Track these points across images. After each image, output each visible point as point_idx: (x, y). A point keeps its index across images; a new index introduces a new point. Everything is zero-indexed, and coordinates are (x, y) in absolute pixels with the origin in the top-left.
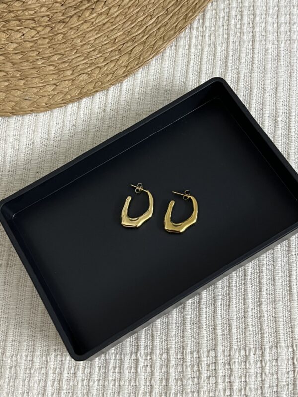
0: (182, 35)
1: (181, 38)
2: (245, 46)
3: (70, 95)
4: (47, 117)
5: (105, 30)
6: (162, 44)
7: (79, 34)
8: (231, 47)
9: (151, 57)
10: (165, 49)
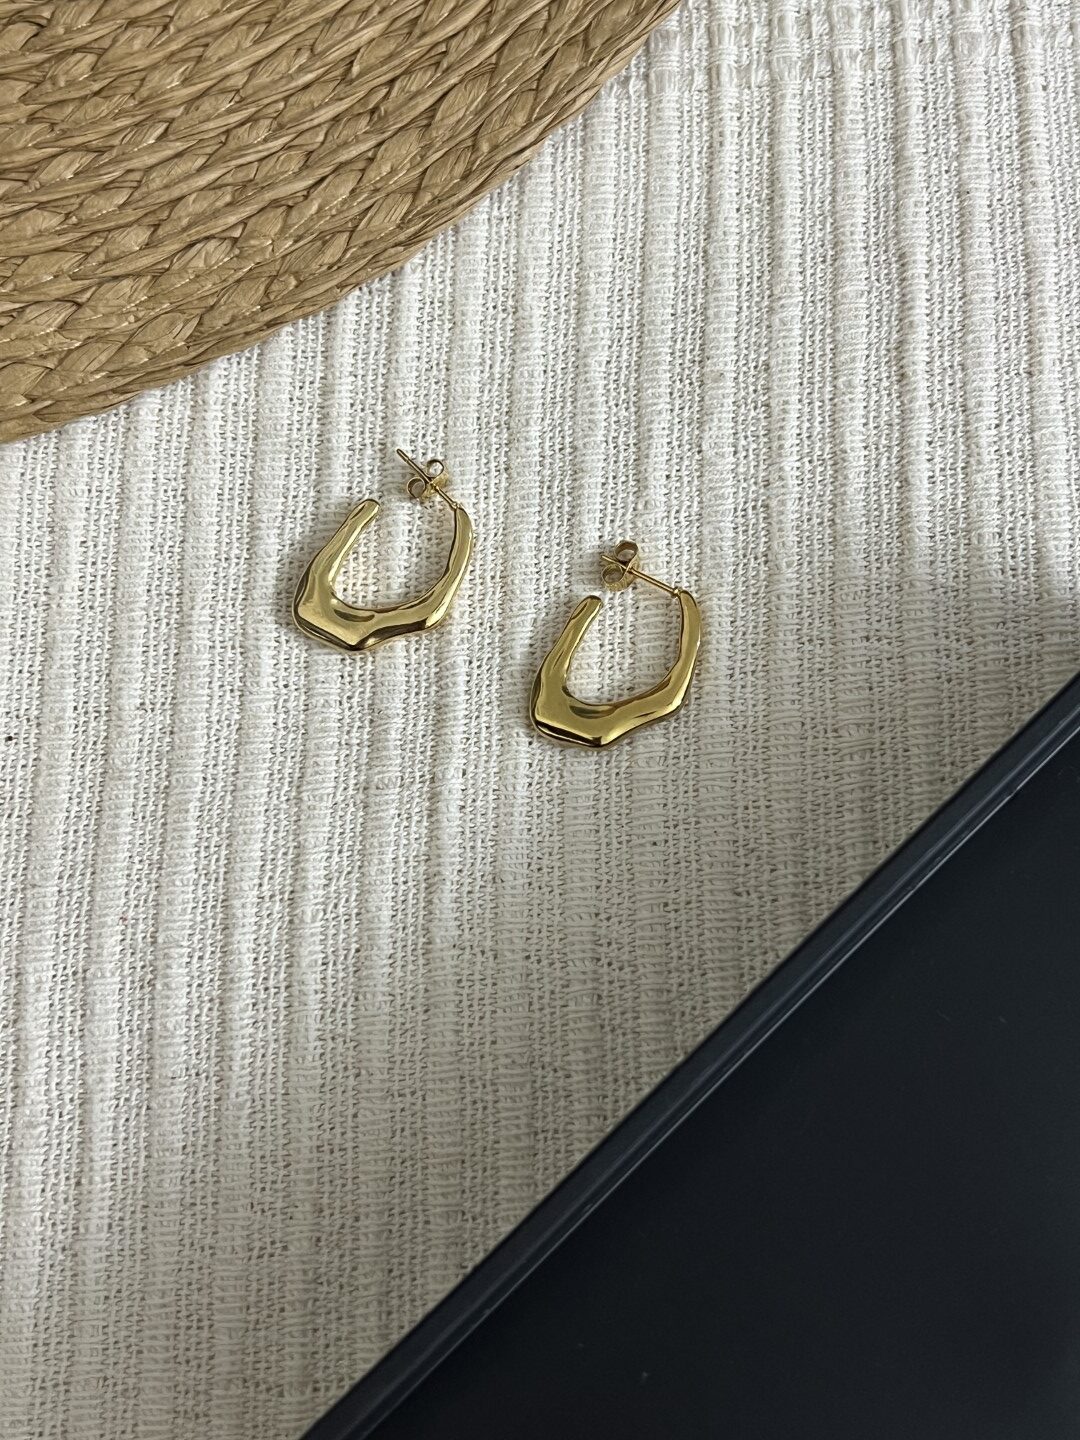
0: (672, 22)
1: (666, 36)
2: (980, 60)
3: (148, 349)
4: (43, 468)
5: (293, 19)
6: (580, 70)
7: (174, 47)
8: (914, 69)
9: (530, 138)
10: (597, 96)
